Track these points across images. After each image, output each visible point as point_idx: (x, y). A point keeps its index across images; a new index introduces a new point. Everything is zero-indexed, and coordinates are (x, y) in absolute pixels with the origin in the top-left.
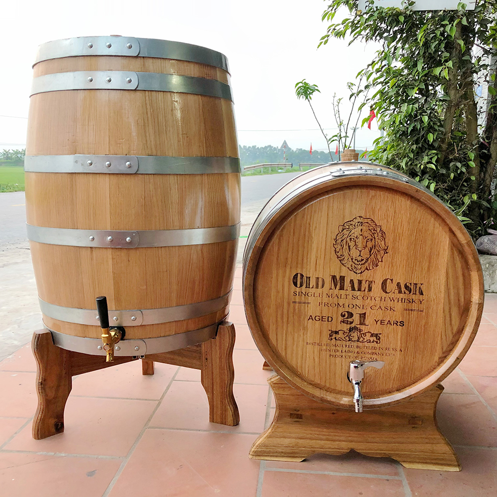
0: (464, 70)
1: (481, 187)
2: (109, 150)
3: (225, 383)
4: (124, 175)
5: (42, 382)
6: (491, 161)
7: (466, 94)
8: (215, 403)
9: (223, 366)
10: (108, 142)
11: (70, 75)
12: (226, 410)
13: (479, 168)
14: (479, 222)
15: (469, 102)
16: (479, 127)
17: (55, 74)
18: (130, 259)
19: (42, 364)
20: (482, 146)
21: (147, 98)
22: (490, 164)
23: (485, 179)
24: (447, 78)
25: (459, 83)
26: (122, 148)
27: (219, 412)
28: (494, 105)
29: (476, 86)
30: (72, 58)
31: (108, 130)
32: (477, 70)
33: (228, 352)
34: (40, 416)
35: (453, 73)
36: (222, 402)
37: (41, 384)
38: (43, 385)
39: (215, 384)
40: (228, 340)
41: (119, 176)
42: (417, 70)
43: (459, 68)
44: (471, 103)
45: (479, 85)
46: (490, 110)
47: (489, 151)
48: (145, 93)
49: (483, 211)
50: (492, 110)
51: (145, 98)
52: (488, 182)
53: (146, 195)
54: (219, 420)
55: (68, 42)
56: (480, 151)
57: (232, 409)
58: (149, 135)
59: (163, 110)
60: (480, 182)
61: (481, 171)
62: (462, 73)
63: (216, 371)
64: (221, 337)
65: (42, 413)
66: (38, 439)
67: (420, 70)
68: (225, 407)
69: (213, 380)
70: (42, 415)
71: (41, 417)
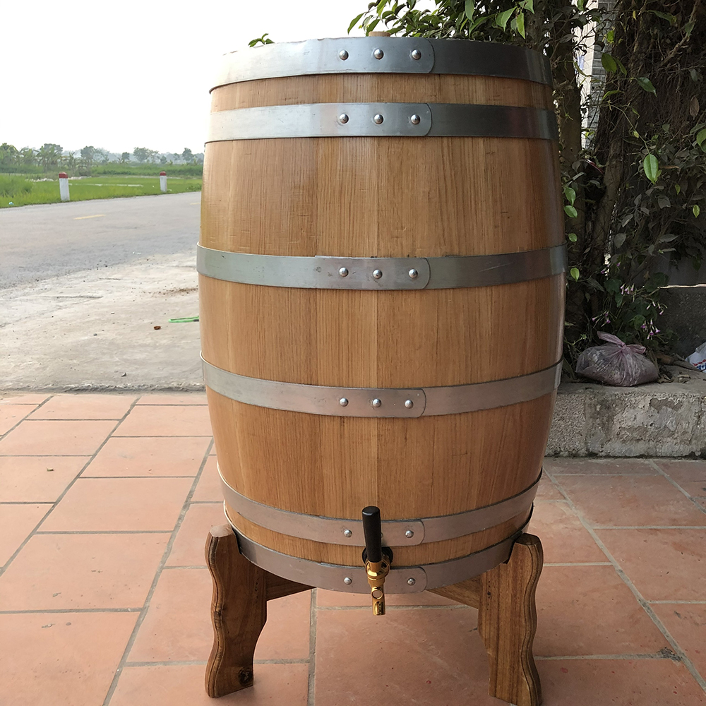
0: (556, 19)
1: (588, 250)
2: (378, 249)
3: (519, 639)
4: (404, 292)
5: (220, 611)
6: (605, 200)
7: (560, 69)
8: (500, 667)
9: (518, 609)
10: (376, 234)
11: (305, 110)
12: (519, 682)
13: (583, 213)
14: (583, 315)
15: (567, 84)
16: (584, 133)
17: (273, 107)
18: (407, 437)
19: (221, 583)
20: (590, 172)
21: (446, 150)
22: (603, 207)
23: (595, 236)
24: (523, 34)
25: (547, 46)
26: (402, 244)
27: (506, 684)
28: (612, 92)
29: (579, 53)
30: (308, 78)
31: (376, 213)
32: (582, 20)
33: (528, 590)
34: (217, 662)
35: (536, 25)
36: (512, 668)
37: (220, 615)
38: (221, 616)
39: (502, 637)
40: (529, 568)
41: (395, 293)
42: (465, 17)
43: (548, 14)
44: (570, 87)
45: (585, 52)
46: (605, 102)
47: (601, 180)
48: (442, 142)
49: (591, 295)
50: (609, 102)
51: (442, 151)
52: (599, 240)
53: (440, 326)
54: (506, 695)
55: (299, 49)
56: (585, 183)
57: (531, 683)
58: (448, 218)
59: (471, 171)
60: (586, 240)
61: (587, 218)
62: (553, 25)
63: (505, 615)
64: (516, 563)
65: (220, 657)
66: (214, 697)
67: (470, 17)
68: (518, 677)
69: (498, 629)
70: (220, 661)
71: (219, 664)
